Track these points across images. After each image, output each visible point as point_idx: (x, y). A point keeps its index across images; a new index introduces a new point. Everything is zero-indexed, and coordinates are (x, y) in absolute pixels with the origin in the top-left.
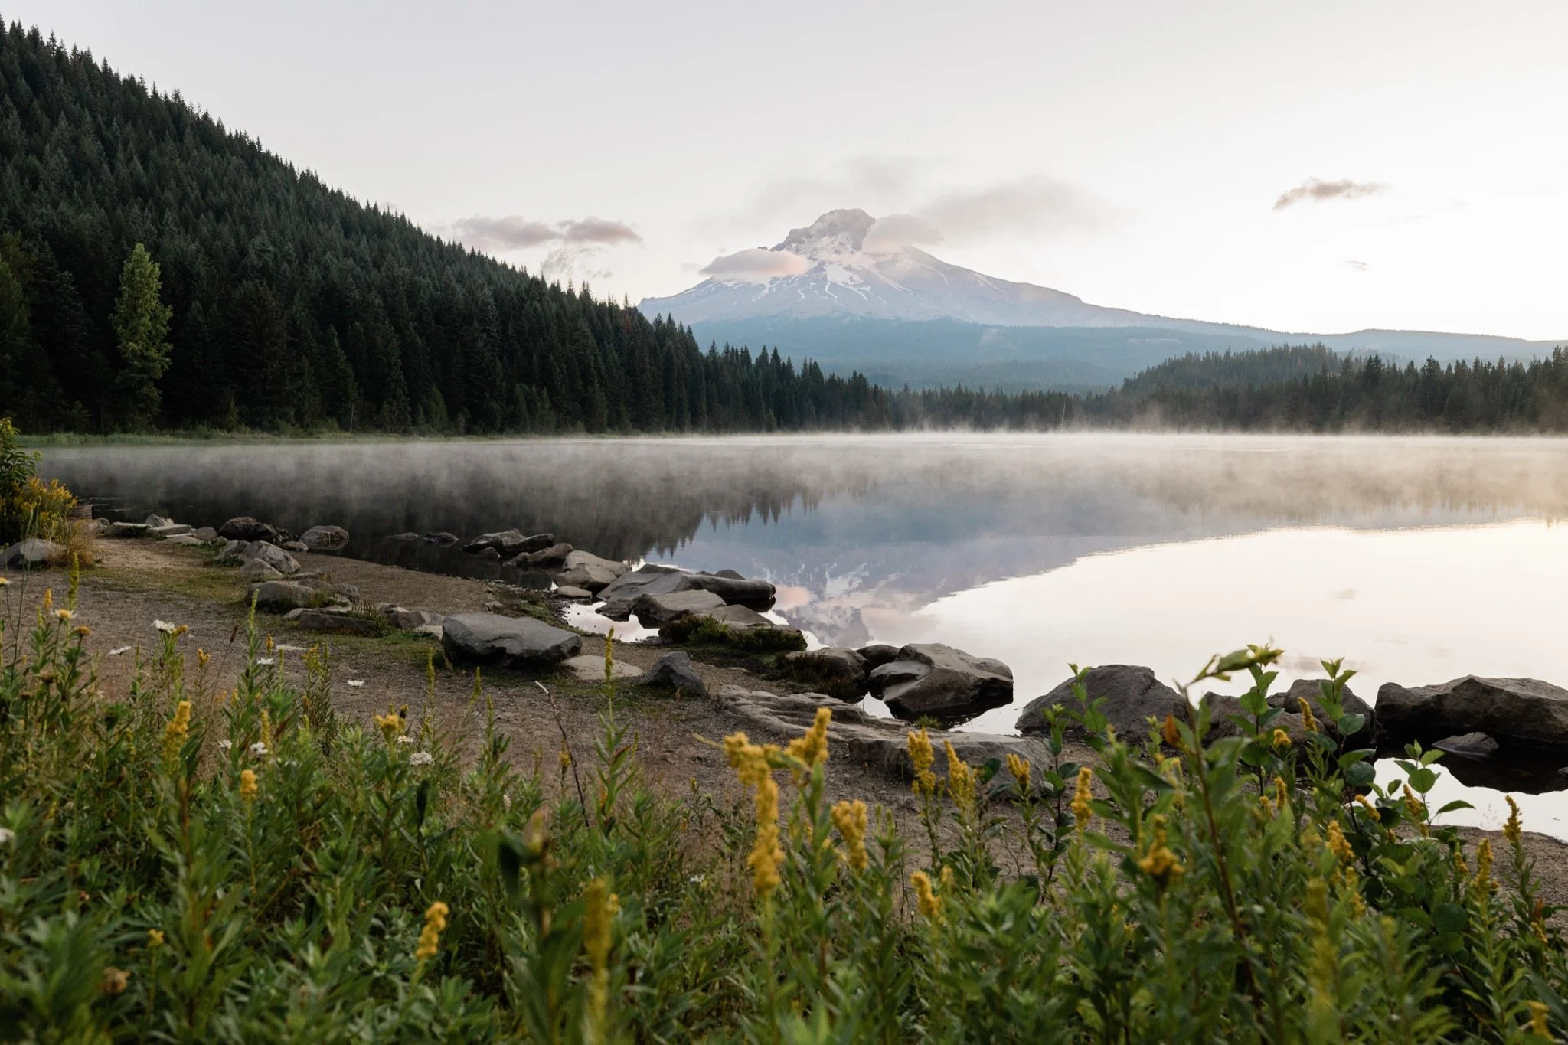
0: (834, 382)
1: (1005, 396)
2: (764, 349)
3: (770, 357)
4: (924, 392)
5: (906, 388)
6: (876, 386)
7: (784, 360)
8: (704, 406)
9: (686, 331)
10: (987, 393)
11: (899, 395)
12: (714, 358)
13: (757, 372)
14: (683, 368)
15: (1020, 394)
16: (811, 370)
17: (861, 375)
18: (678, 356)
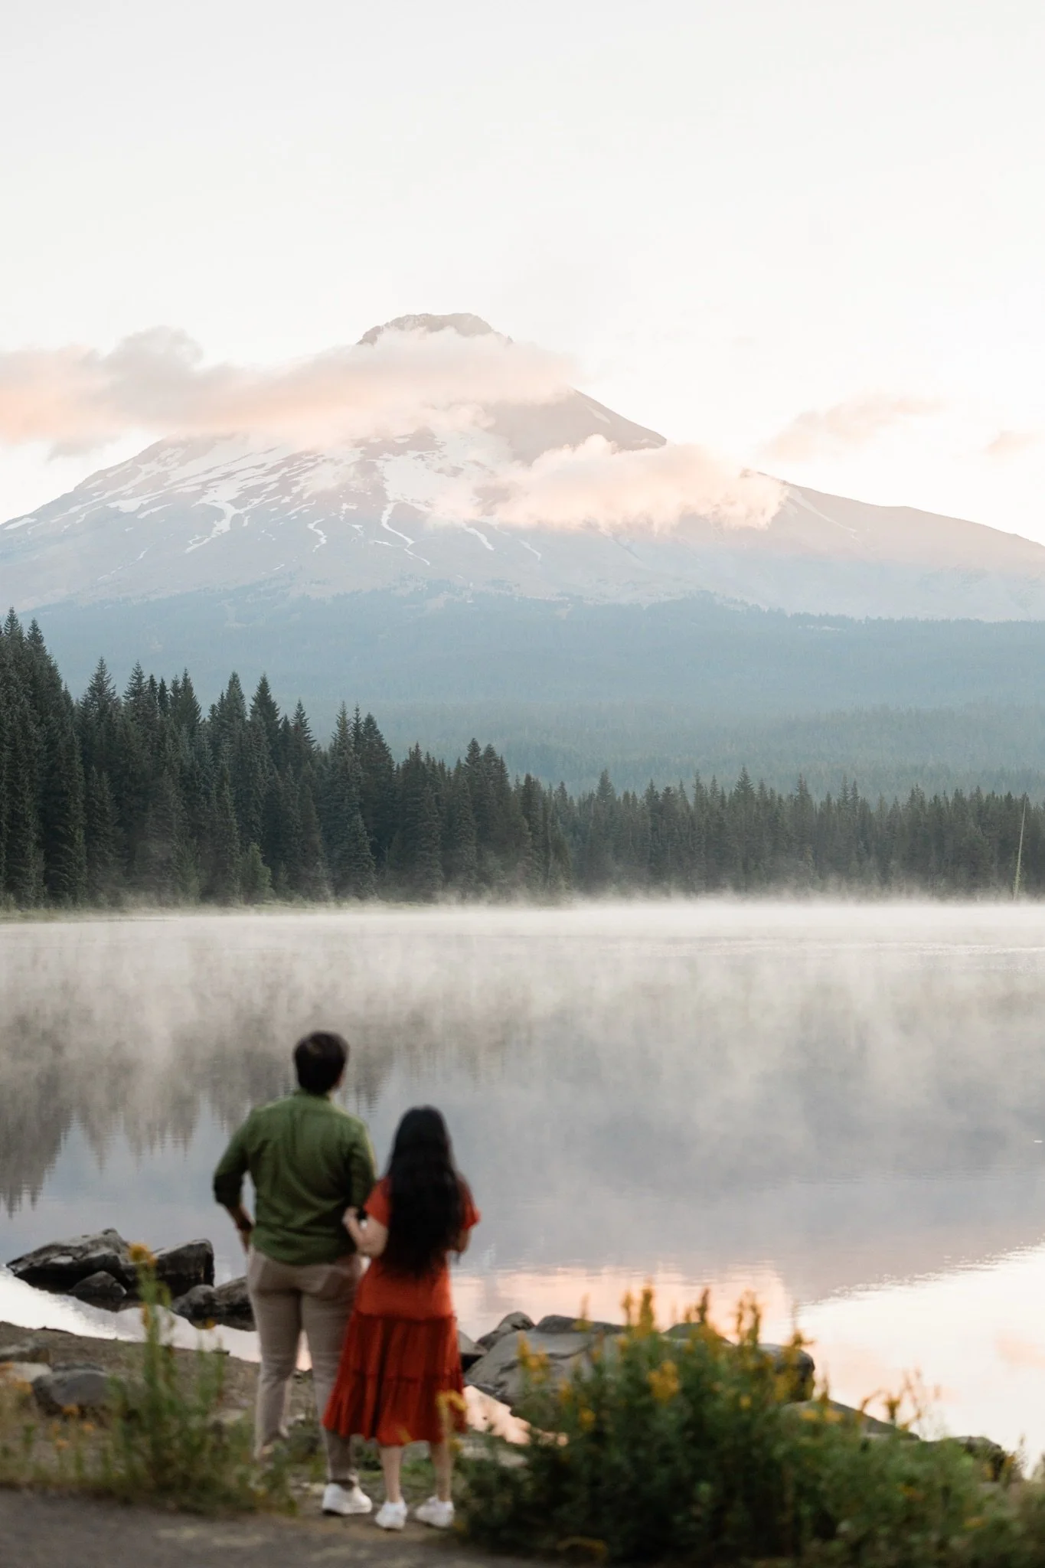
0: (419, 768)
1: (865, 805)
2: (234, 682)
3: (249, 703)
4: (651, 794)
5: (605, 786)
6: (528, 778)
7: (286, 711)
8: (80, 835)
9: (26, 633)
10: (817, 799)
11: (586, 804)
12: (103, 710)
13: (215, 745)
14: (26, 735)
15: (904, 798)
16: (357, 734)
17: (490, 752)
18: (8, 702)
